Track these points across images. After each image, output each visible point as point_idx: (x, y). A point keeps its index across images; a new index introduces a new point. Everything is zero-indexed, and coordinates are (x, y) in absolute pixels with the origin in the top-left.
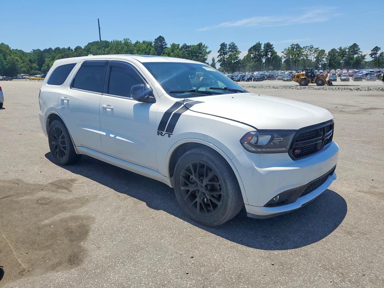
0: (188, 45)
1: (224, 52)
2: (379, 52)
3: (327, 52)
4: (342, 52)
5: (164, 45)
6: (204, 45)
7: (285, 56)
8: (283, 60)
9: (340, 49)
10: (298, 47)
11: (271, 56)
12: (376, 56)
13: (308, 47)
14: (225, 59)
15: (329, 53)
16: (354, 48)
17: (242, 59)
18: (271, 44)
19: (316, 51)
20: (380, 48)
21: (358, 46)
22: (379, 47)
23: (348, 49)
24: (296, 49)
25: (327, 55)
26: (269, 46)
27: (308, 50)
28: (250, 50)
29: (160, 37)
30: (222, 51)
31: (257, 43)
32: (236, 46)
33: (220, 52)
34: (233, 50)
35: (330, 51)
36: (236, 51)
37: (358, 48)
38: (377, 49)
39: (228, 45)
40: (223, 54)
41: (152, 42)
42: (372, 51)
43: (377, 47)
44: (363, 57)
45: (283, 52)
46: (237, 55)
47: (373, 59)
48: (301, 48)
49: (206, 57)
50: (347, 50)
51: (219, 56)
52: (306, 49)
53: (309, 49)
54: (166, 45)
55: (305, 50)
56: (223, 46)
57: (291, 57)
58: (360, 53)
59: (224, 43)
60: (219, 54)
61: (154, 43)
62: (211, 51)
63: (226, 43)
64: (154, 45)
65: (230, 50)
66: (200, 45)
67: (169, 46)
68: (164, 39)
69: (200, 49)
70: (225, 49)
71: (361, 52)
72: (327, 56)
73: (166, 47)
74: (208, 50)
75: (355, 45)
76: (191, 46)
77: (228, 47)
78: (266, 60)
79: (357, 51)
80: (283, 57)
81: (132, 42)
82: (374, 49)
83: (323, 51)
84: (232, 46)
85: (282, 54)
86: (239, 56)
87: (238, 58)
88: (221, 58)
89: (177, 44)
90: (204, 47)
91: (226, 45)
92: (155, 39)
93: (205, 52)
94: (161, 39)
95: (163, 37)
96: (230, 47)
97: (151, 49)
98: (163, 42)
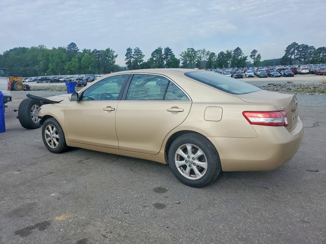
0: (98, 50)
1: (130, 56)
2: (257, 54)
4: (229, 55)
5: (77, 50)
7: (183, 58)
8: (181, 62)
9: (227, 51)
10: (193, 51)
11: (171, 58)
12: (254, 57)
13: (201, 50)
14: (131, 62)
15: (219, 55)
16: (238, 50)
17: (146, 62)
18: (170, 48)
19: (208, 54)
20: (257, 51)
21: (241, 49)
22: (256, 50)
23: (233, 51)
24: (191, 52)
25: (217, 56)
26: (168, 50)
28: (153, 54)
29: (72, 43)
30: (129, 55)
31: (159, 48)
32: (140, 51)
34: (138, 54)
35: (219, 53)
36: (141, 55)
37: (241, 51)
38: (255, 51)
40: (129, 58)
41: (66, 48)
43: (254, 50)
44: (245, 58)
45: (180, 55)
48: (195, 52)
49: (114, 60)
50: (233, 53)
52: (200, 52)
53: (202, 52)
54: (79, 50)
56: (129, 50)
57: (188, 59)
59: (130, 48)
60: (126, 57)
62: (117, 55)
63: (131, 48)
64: (67, 50)
66: (108, 50)
69: (108, 53)
70: (131, 53)
71: (243, 54)
72: (217, 58)
74: (115, 54)
75: (238, 49)
76: (100, 51)
77: (133, 51)
78: (167, 62)
79: (240, 53)
80: (181, 60)
81: (47, 48)
82: (253, 51)
83: (213, 54)
84: (137, 50)
85: (181, 57)
86: (143, 59)
87: (143, 61)
88: (128, 61)
89: (89, 49)
90: (111, 51)
91: (132, 49)
92: (68, 45)
93: (113, 56)
94: (73, 45)
95: (74, 43)
96: (135, 52)
97: (63, 54)
98: (76, 47)
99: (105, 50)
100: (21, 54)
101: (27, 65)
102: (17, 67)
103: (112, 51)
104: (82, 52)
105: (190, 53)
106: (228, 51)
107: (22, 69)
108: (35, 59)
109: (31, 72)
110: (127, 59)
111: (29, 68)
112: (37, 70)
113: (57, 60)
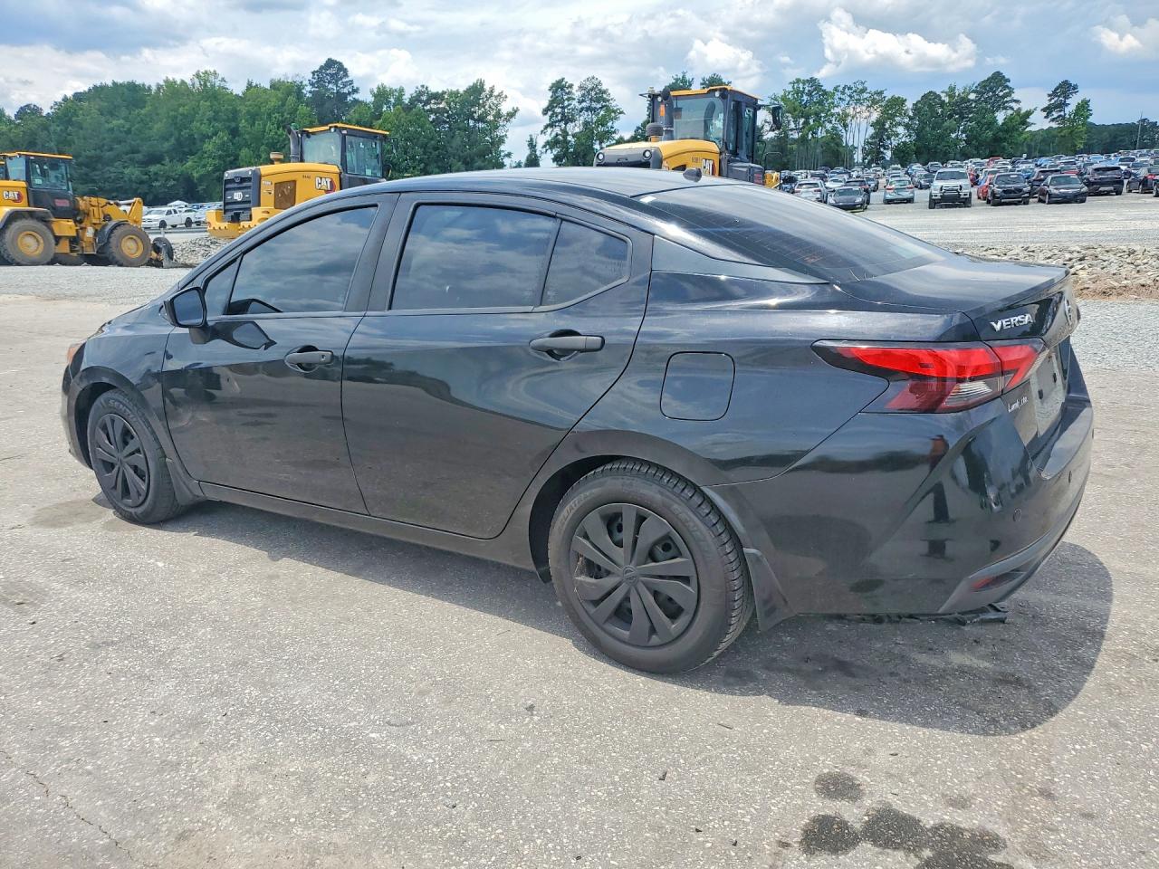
1: (563, 114)
2: (1073, 102)
3: (909, 105)
4: (959, 107)
5: (349, 93)
6: (492, 91)
9: (951, 93)
10: (815, 90)
12: (1062, 113)
13: (850, 88)
14: (569, 138)
15: (916, 108)
16: (996, 85)
19: (874, 102)
20: (1075, 87)
21: (1009, 81)
22: (1073, 83)
24: (810, 94)
25: (911, 114)
27: (848, 99)
29: (331, 63)
30: (558, 110)
31: (677, 80)
32: (604, 92)
33: (550, 113)
34: (594, 105)
35: (919, 99)
36: (608, 109)
37: (1007, 87)
38: (1065, 89)
39: (575, 88)
40: (561, 120)
41: (304, 83)
42: (1049, 95)
43: (1065, 83)
44: (1024, 118)
46: (610, 124)
47: (1054, 125)
48: (825, 93)
49: (500, 132)
50: (972, 96)
51: (546, 127)
52: (842, 96)
53: (851, 96)
54: (355, 91)
55: (840, 99)
56: (559, 87)
57: (792, 125)
58: (1013, 105)
59: (563, 79)
60: (546, 120)
61: (309, 88)
62: (516, 111)
63: (569, 80)
64: (310, 92)
65: (584, 104)
66: (477, 90)
67: (366, 96)
68: (345, 71)
69: (476, 103)
70: (566, 103)
71: (1017, 101)
72: (911, 118)
73: (356, 101)
74: (505, 108)
75: (998, 80)
76: (444, 93)
77: (577, 94)
79: (1004, 97)
80: (766, 127)
81: (227, 86)
82: (1057, 89)
83: (897, 103)
84: (592, 89)
86: (617, 125)
87: (614, 132)
88: (554, 134)
89: (396, 87)
90: (491, 96)
91: (571, 86)
92: (313, 73)
93: (498, 115)
94: (333, 70)
95: (340, 64)
96: (583, 95)
97: (297, 110)
98: (344, 80)
99: (461, 91)
100: (124, 112)
101: (155, 159)
102: (117, 164)
103: (496, 93)
104: (370, 99)
105: (805, 98)
106: (952, 89)
107: (133, 172)
108: (185, 133)
109: (172, 182)
110: (551, 125)
111: (162, 167)
112: (195, 175)
113: (276, 133)
